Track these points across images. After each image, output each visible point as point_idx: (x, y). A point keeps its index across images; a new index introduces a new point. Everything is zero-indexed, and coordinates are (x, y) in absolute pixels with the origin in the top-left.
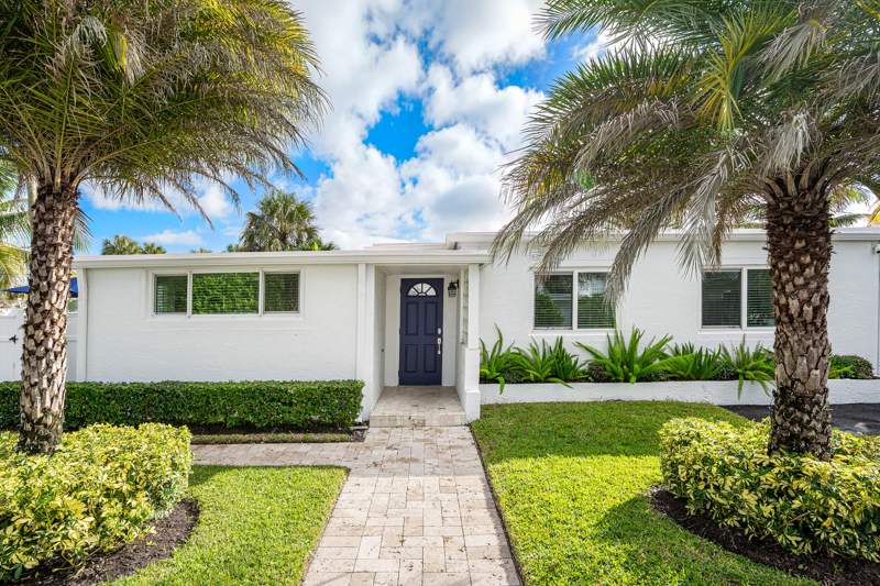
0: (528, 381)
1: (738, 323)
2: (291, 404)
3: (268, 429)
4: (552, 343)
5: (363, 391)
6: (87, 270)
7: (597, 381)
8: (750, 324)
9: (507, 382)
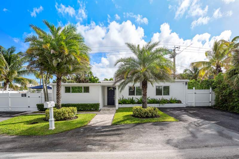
0: (127, 104)
1: (162, 95)
2: (88, 107)
3: (85, 110)
4: (131, 98)
5: (100, 105)
6: (53, 86)
7: (138, 104)
8: (163, 95)
9: (123, 104)
